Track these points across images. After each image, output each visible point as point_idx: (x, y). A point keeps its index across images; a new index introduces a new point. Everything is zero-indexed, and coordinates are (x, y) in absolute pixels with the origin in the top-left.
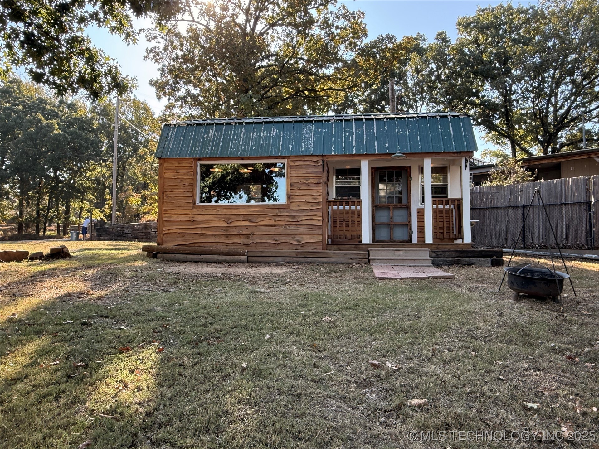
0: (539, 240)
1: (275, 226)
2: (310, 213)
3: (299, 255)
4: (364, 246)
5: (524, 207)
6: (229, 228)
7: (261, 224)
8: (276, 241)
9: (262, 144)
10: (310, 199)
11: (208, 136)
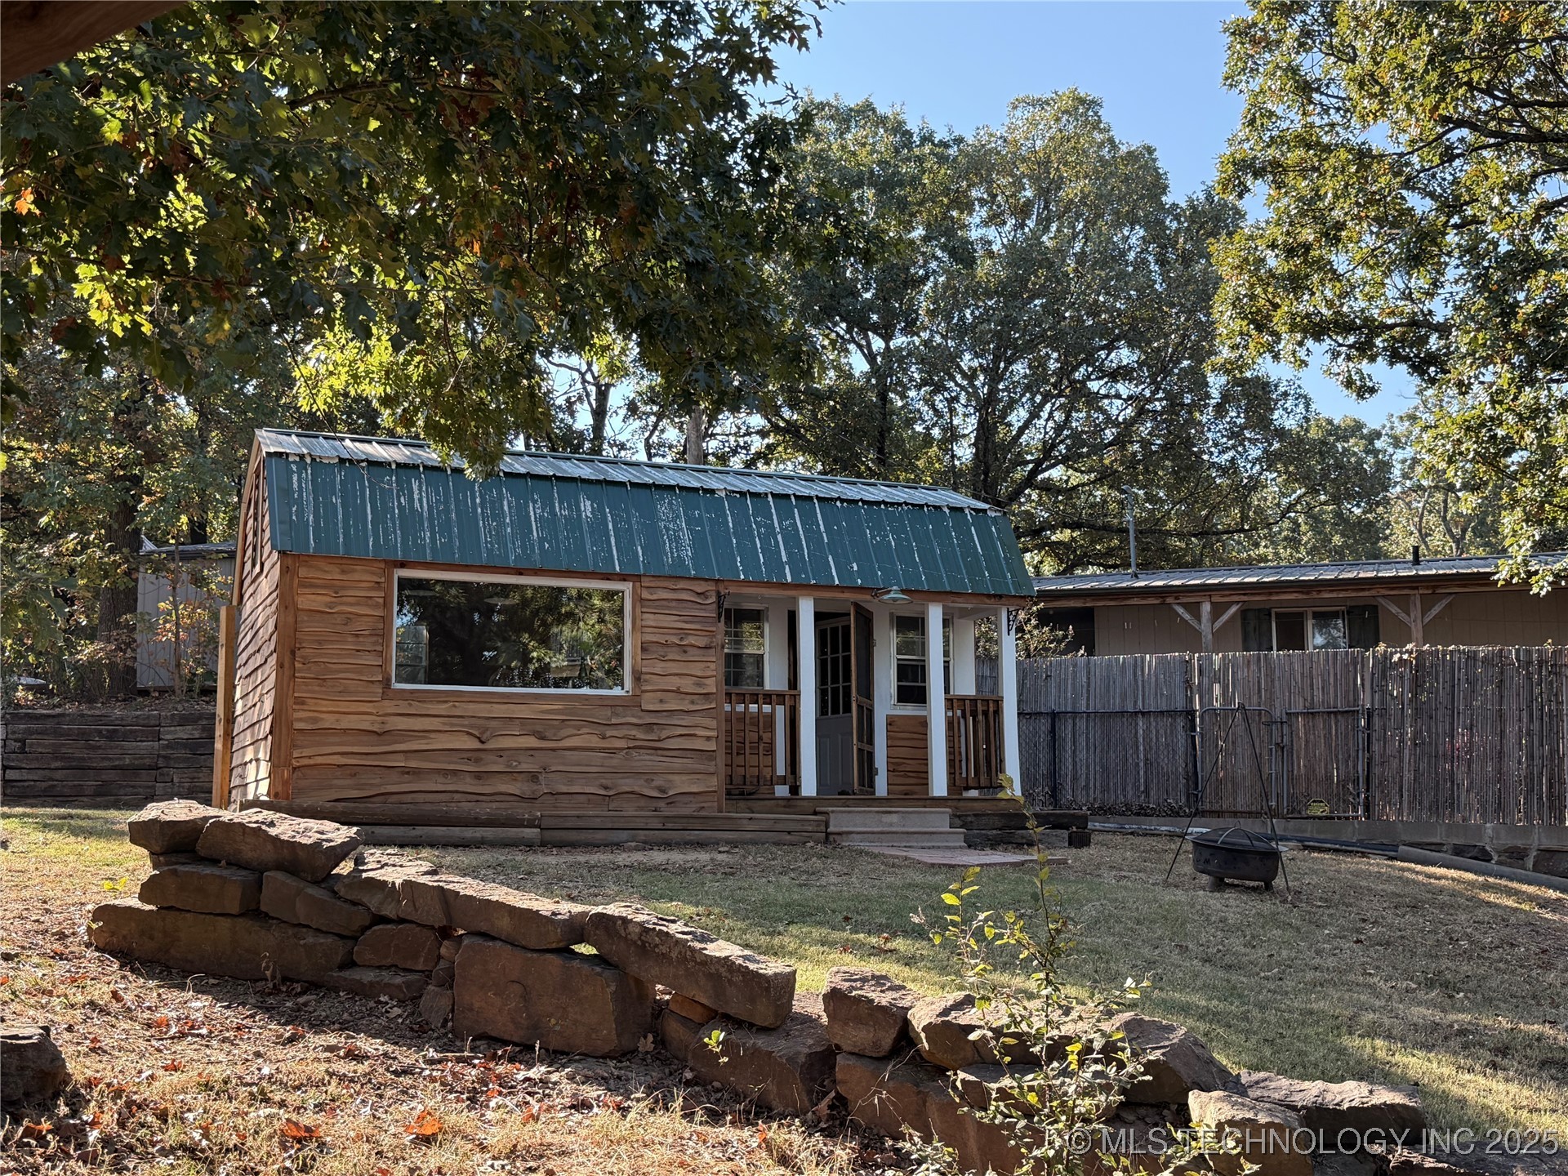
0: (1088, 795)
1: (602, 750)
2: (687, 720)
3: (669, 826)
4: (805, 803)
5: (1054, 716)
6: (482, 755)
7: (567, 743)
8: (606, 788)
9: (567, 538)
10: (687, 685)
11: (411, 500)
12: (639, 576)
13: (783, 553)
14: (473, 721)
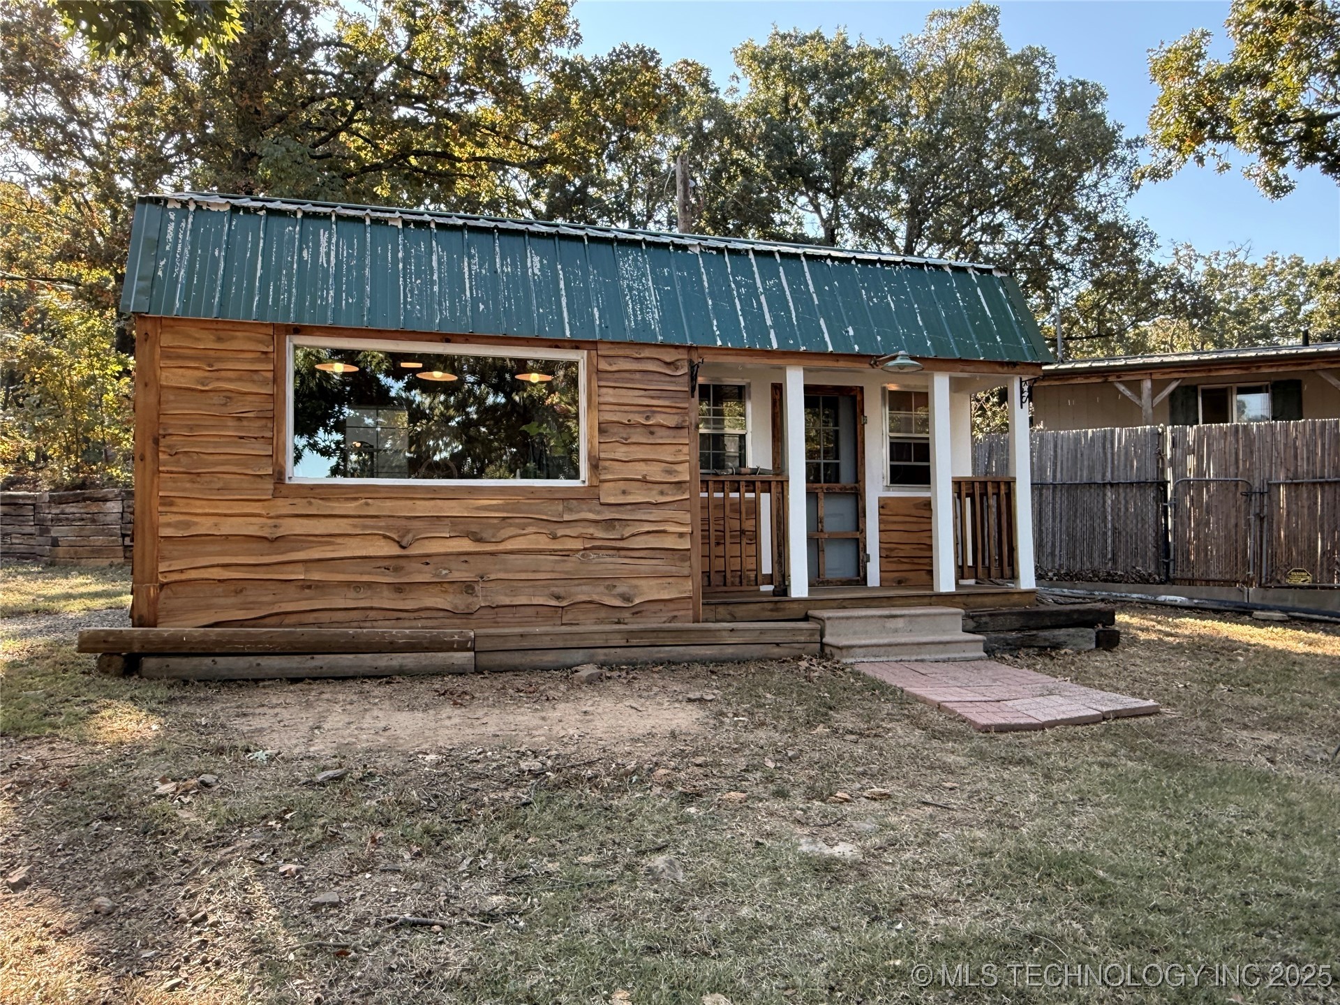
1: (553, 552)
2: (656, 515)
3: (634, 642)
4: (795, 606)
6: (402, 562)
7: (509, 545)
8: (558, 598)
9: (508, 299)
10: (655, 473)
11: (316, 254)
12: (595, 343)
13: (767, 316)
14: (391, 522)
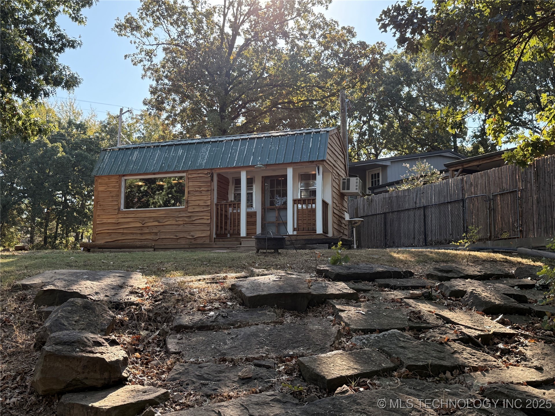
1: (176, 225)
2: (201, 214)
5: (425, 208)
6: (143, 228)
7: (166, 223)
8: (176, 236)
9: (170, 162)
10: (201, 203)
11: (132, 158)
12: (188, 171)
13: (236, 158)
14: (140, 218)
